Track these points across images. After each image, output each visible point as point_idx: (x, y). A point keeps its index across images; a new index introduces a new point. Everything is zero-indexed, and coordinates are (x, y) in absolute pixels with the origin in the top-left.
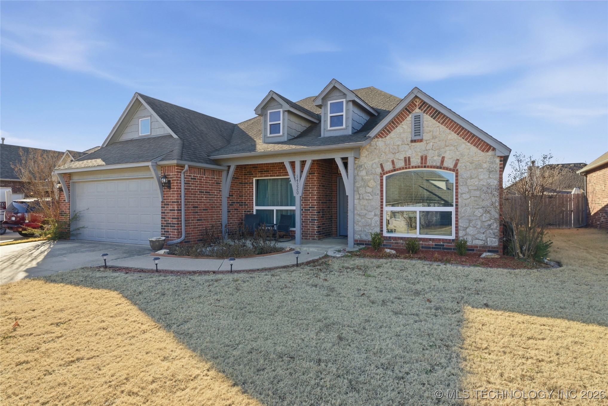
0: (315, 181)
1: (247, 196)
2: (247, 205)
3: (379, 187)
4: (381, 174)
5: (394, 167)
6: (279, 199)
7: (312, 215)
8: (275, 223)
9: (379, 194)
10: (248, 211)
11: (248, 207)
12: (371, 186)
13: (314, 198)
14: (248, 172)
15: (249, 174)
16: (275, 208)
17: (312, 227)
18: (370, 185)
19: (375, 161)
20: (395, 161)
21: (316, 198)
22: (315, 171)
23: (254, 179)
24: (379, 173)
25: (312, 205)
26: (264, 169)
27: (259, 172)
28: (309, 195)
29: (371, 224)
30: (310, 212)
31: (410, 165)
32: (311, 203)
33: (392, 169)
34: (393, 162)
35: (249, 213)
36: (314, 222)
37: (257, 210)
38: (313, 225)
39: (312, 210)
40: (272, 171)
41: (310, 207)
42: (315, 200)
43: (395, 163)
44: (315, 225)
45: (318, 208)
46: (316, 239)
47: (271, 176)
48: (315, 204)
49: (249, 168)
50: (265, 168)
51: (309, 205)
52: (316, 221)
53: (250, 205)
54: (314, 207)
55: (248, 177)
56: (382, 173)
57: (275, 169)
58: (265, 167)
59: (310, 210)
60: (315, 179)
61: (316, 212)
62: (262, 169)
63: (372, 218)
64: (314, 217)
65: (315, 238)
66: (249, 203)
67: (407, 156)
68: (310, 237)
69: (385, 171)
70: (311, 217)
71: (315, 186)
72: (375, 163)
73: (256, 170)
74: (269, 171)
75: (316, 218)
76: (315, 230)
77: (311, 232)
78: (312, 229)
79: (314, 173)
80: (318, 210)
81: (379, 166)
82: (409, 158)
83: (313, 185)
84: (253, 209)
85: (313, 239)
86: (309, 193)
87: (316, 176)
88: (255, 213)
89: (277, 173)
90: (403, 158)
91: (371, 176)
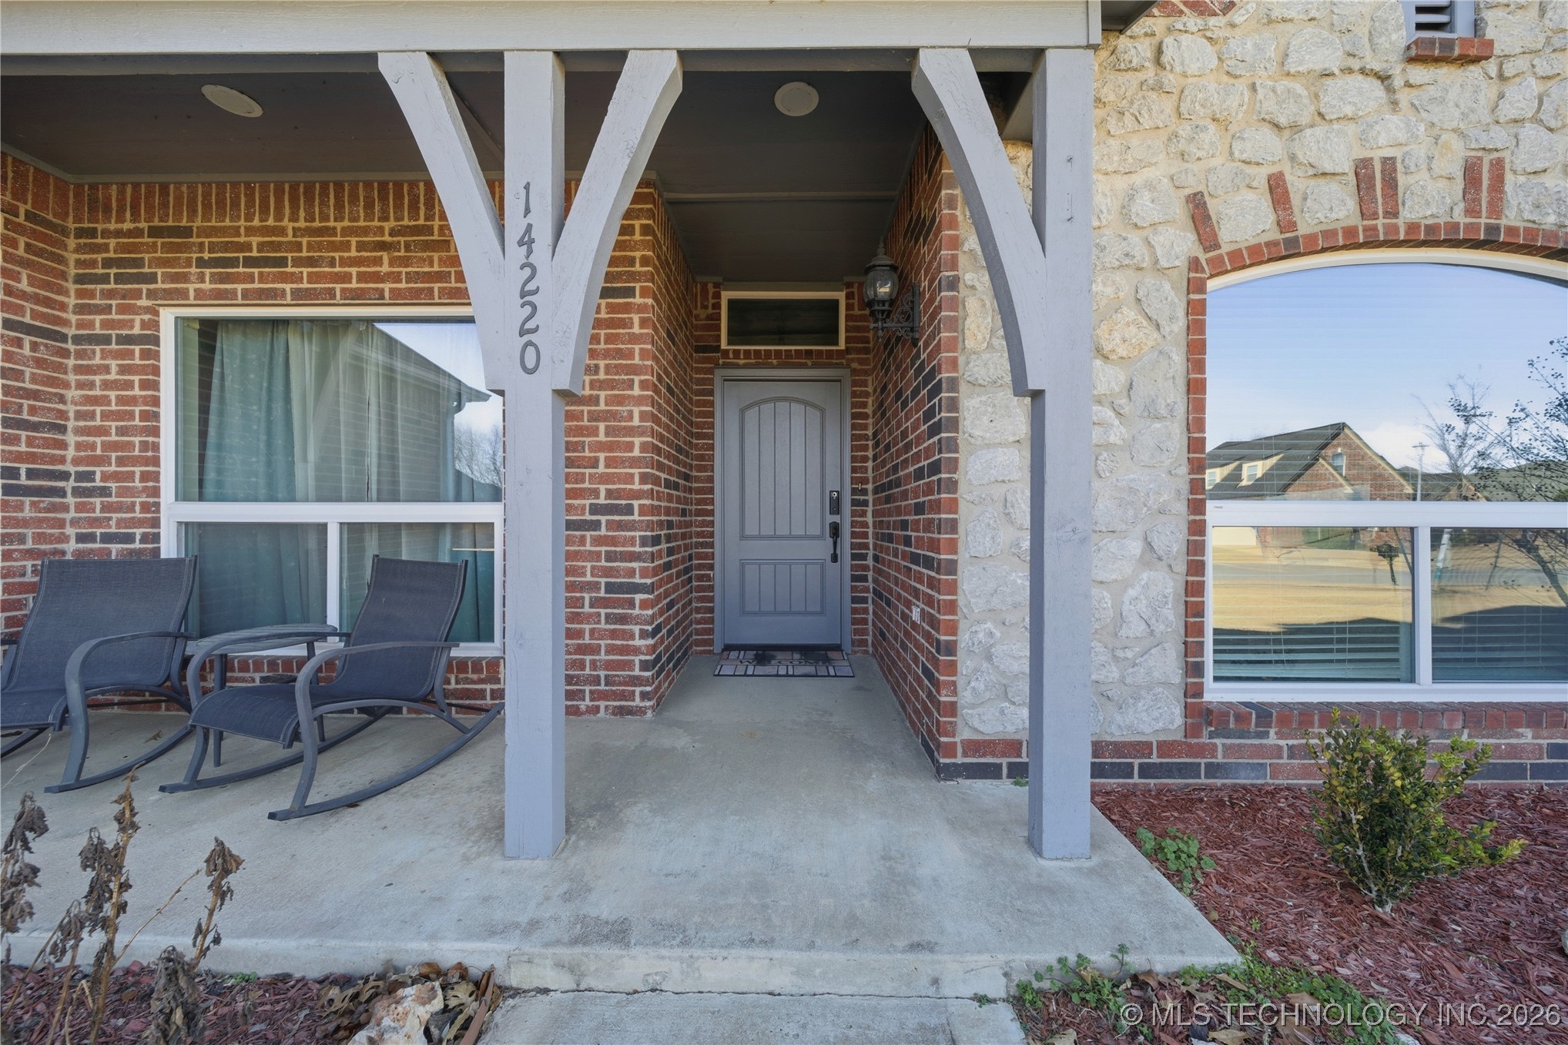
0: (634, 339)
1: (102, 431)
2: (104, 492)
3: (1178, 358)
4: (1194, 264)
5: (1286, 224)
6: (372, 461)
7: (610, 557)
8: (333, 619)
9: (1181, 409)
10: (108, 538)
11: (106, 508)
12: (1122, 351)
13: (630, 447)
14: (108, 263)
15: (119, 278)
16: (334, 515)
17: (614, 634)
18: (1112, 342)
19: (1149, 173)
20: (1296, 183)
21: (644, 447)
22: (633, 277)
23: (167, 318)
24: (1182, 263)
25: (610, 494)
26: (248, 247)
27: (201, 263)
28: (595, 432)
29: (1121, 618)
30: (598, 541)
31: (1396, 215)
32: (605, 479)
33: (1275, 235)
34: (1278, 190)
35: (115, 548)
36: (631, 604)
37: (191, 530)
38: (623, 619)
39: (611, 525)
40: (311, 262)
41: (595, 509)
42: (634, 462)
43: (1295, 200)
44: (636, 620)
45: (654, 510)
46: (641, 711)
47: (302, 297)
48: (636, 486)
49: (118, 234)
50: (255, 241)
51: (596, 493)
52: (638, 597)
53: (123, 492)
54: (629, 510)
55: (110, 294)
56: (1203, 258)
57: (334, 247)
58: (250, 231)
59: (596, 525)
60: (636, 330)
61: (644, 542)
62: (226, 247)
63: (1126, 584)
64: (631, 573)
65: (637, 702)
66: (116, 476)
67: (1377, 155)
68: (596, 696)
69: (1225, 249)
70: (608, 572)
71: (634, 370)
72: (1150, 186)
73: (179, 248)
74: (282, 262)
75: (644, 573)
76: (636, 651)
77: (609, 665)
78: (611, 650)
79: (629, 292)
80: (650, 526)
81: (1179, 211)
82: (1389, 164)
83: (619, 370)
84: (156, 523)
85: (621, 712)
86: (595, 417)
87: (641, 308)
88: (169, 547)
89: (346, 278)
90: (1348, 167)
91: (1119, 277)
